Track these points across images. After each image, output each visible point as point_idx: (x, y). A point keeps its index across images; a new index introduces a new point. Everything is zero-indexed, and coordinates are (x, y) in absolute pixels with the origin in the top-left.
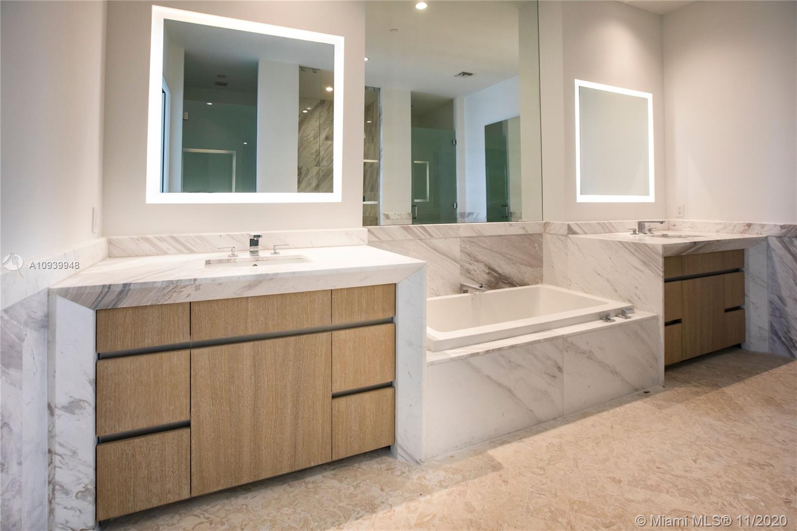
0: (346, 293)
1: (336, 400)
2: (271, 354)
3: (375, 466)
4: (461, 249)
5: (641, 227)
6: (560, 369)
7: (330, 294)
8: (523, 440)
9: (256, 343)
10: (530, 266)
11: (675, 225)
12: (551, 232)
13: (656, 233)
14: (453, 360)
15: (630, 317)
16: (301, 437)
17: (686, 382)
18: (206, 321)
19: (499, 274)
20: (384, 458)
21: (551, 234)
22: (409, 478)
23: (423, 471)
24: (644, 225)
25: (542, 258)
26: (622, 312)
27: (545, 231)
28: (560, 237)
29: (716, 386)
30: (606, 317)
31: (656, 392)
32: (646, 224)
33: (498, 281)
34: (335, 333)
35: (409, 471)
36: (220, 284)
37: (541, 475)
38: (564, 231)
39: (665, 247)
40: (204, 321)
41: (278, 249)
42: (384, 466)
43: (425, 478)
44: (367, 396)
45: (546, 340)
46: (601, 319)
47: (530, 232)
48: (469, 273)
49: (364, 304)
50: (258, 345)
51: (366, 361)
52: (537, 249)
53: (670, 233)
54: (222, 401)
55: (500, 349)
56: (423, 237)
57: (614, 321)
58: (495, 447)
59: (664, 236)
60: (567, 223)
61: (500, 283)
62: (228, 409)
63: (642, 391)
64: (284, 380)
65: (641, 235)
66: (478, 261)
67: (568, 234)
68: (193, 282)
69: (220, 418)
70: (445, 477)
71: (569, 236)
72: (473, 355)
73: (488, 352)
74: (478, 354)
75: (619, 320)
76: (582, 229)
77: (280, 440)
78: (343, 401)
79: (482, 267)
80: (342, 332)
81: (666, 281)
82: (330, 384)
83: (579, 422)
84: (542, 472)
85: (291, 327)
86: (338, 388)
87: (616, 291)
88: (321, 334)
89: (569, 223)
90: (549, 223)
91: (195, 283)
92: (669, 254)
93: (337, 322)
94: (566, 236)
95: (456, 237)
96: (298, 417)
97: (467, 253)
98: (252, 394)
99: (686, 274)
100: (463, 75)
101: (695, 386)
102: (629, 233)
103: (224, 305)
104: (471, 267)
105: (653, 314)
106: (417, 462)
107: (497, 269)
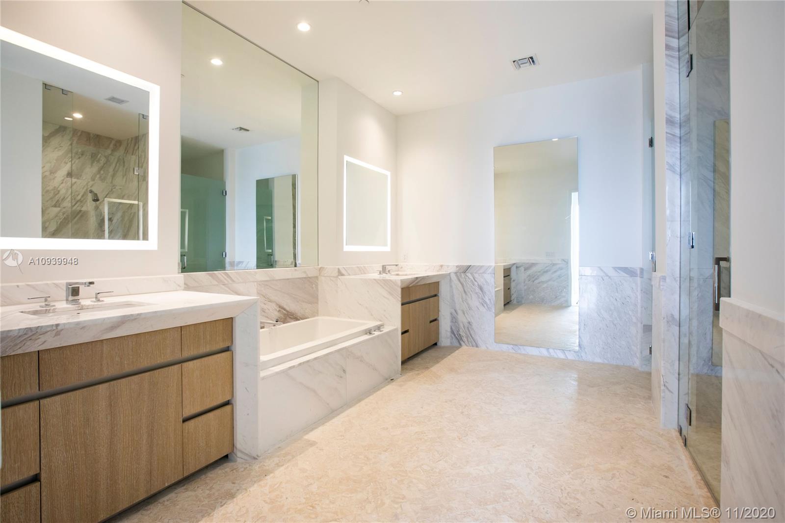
0: (193, 329)
1: (186, 423)
2: (126, 391)
3: (220, 472)
4: (257, 292)
5: (384, 269)
6: (344, 371)
7: (180, 330)
8: (326, 424)
9: (112, 383)
10: (309, 303)
11: (402, 268)
12: (325, 275)
13: (393, 273)
14: (277, 373)
15: (382, 331)
16: (156, 463)
17: (412, 369)
18: (57, 368)
19: (287, 311)
20: (225, 465)
21: (325, 276)
22: (252, 470)
23: (261, 462)
24: (386, 267)
25: (318, 295)
26: (379, 328)
27: (320, 274)
28: (332, 278)
29: (427, 368)
30: (369, 332)
31: (397, 379)
32: (387, 267)
33: (287, 316)
34: (185, 365)
35: (250, 465)
36: (83, 328)
37: (343, 439)
38: (335, 273)
39: (402, 281)
40: (55, 369)
41: (101, 297)
42: (228, 470)
43: (264, 466)
44: (211, 415)
45: (336, 351)
46: (366, 334)
47: (310, 276)
48: (265, 312)
49: (208, 337)
50: (114, 385)
51: (211, 384)
52: (315, 289)
53: (400, 273)
54: (76, 446)
55: (308, 361)
56: (226, 282)
57: (374, 334)
58: (307, 434)
59: (398, 275)
60: (337, 267)
61: (288, 319)
62: (83, 452)
63: (390, 380)
64: (140, 414)
65: (384, 274)
66: (270, 301)
67: (338, 275)
68: (54, 328)
69: (75, 463)
70: (279, 460)
71: (339, 277)
72: (291, 368)
73: (300, 364)
74: (294, 367)
75: (377, 333)
76: (347, 272)
77: (136, 471)
78: (192, 423)
79: (274, 306)
80: (191, 363)
81: (402, 304)
82: (181, 409)
83: (358, 405)
84: (343, 437)
85: (145, 364)
86: (188, 412)
87: (372, 315)
88: (173, 367)
89: (339, 267)
90: (323, 268)
91: (57, 329)
92: (404, 286)
93: (186, 354)
94: (337, 277)
95: (253, 282)
96: (153, 445)
97: (263, 295)
98: (108, 432)
99: (411, 299)
100: (240, 130)
101: (418, 370)
102: (377, 274)
103: (78, 350)
104: (265, 307)
105: (395, 328)
106: (255, 458)
107: (285, 307)
